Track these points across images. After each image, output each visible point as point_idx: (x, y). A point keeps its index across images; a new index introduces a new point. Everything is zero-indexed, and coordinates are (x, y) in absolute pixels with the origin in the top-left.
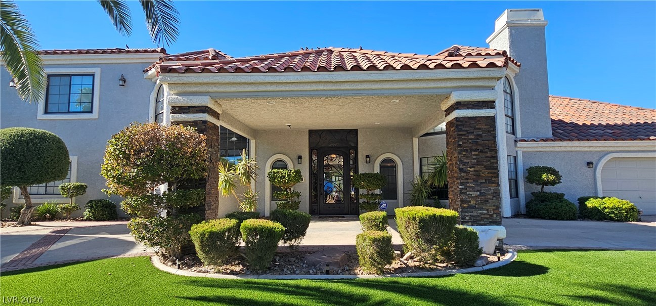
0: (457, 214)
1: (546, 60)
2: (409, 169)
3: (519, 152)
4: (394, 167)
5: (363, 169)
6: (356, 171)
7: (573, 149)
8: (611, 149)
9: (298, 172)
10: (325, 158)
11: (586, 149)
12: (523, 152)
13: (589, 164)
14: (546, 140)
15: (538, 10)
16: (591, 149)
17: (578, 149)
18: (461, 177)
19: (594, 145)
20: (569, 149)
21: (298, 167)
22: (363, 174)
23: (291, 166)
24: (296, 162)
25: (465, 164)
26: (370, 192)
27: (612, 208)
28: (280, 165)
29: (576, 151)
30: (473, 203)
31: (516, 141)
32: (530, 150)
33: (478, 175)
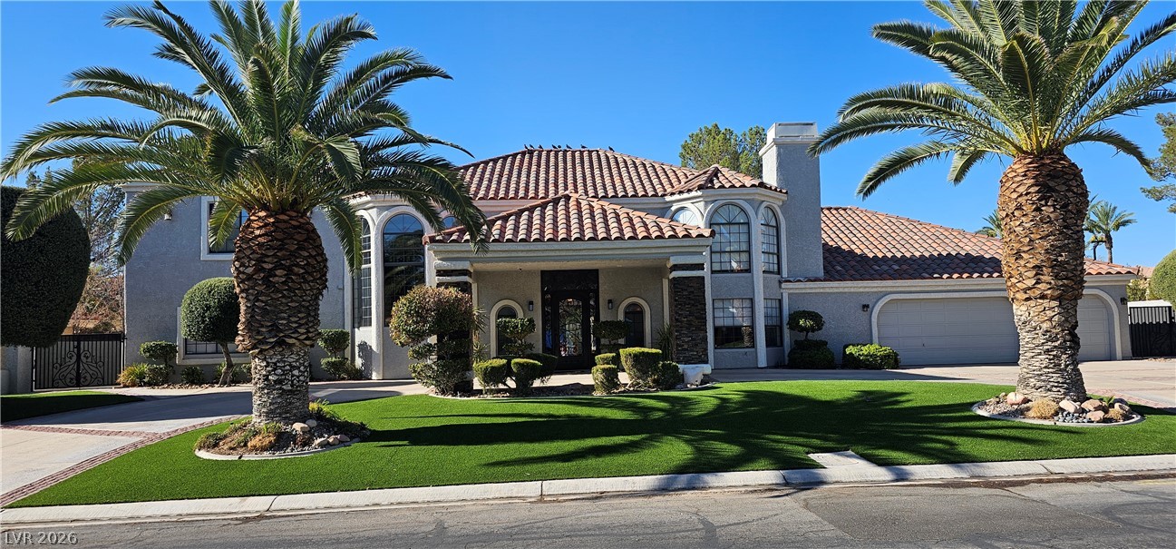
0: (660, 352)
1: (819, 185)
2: (658, 315)
3: (784, 295)
4: (641, 313)
5: (605, 316)
6: (597, 319)
7: (846, 290)
8: (889, 290)
9: (531, 321)
10: (561, 304)
11: (861, 290)
12: (789, 294)
13: (865, 307)
14: (816, 280)
15: (812, 124)
16: (867, 290)
17: (852, 290)
18: (677, 326)
19: (869, 285)
20: (841, 290)
21: (531, 315)
22: (604, 323)
23: (520, 314)
24: (526, 308)
25: (680, 315)
26: (612, 342)
27: (867, 356)
28: (507, 312)
29: (850, 293)
30: (686, 347)
31: (780, 282)
32: (797, 291)
33: (690, 324)
